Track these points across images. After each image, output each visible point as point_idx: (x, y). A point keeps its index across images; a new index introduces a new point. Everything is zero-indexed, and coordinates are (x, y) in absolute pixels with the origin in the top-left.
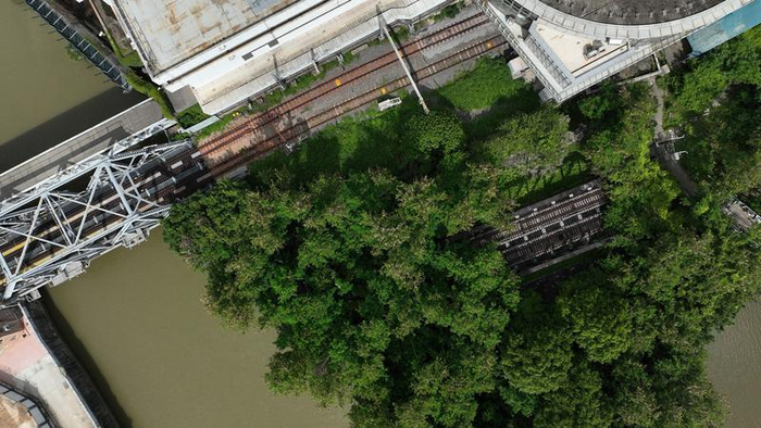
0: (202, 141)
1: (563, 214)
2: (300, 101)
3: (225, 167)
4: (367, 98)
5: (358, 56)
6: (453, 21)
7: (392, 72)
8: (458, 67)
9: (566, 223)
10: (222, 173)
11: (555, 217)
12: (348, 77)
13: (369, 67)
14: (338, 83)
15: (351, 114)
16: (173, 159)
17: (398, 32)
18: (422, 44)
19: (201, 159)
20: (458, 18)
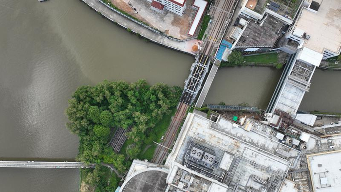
0: (188, 106)
2: (177, 127)
4: (167, 136)
5: (174, 142)
6: (163, 160)
7: (166, 144)
8: (156, 153)
9: (118, 142)
10: (181, 104)
11: (120, 141)
12: (173, 137)
13: (170, 142)
14: (174, 135)
15: (167, 131)
16: (190, 100)
17: (170, 152)
18: (165, 152)
19: (186, 104)
20: (162, 162)
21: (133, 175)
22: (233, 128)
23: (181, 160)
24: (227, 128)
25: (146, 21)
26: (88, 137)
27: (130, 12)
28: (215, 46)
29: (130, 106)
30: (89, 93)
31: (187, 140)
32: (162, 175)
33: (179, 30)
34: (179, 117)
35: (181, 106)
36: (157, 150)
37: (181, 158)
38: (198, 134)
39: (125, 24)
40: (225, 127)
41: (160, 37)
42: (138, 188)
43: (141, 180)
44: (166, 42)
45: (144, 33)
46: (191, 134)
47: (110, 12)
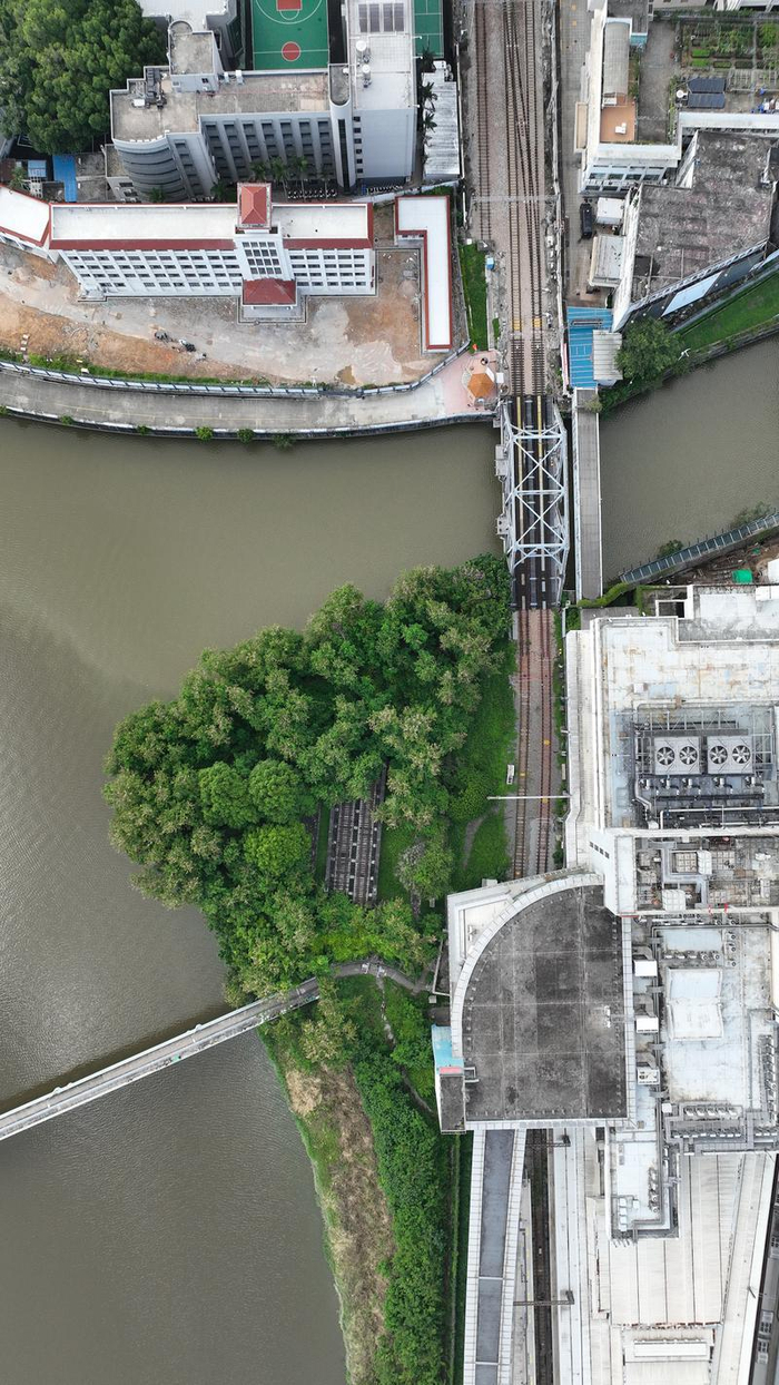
0: (552, 615)
1: (360, 865)
2: (547, 706)
3: (524, 623)
4: (523, 759)
5: (560, 768)
6: (550, 855)
7: (533, 786)
8: (513, 841)
9: (353, 864)
10: (520, 618)
11: (361, 857)
12: (546, 753)
13: (546, 773)
14: (546, 742)
15: (517, 741)
16: (549, 586)
17: (562, 808)
18: (544, 822)
19: (539, 607)
20: (551, 860)
21: (476, 952)
22: (760, 609)
23: (629, 812)
24: (738, 621)
25: (248, 371)
26: (240, 893)
27: (175, 365)
28: (548, 346)
29: (342, 706)
30: (167, 729)
31: (614, 730)
32: (581, 900)
33: (388, 350)
34: (535, 669)
35: (524, 625)
36: (510, 828)
37: (624, 802)
38: (646, 686)
39: (178, 419)
40: (729, 617)
41: (329, 406)
42: (514, 988)
43: (514, 954)
44: (360, 415)
45: (263, 420)
46: (620, 700)
47: (104, 397)
